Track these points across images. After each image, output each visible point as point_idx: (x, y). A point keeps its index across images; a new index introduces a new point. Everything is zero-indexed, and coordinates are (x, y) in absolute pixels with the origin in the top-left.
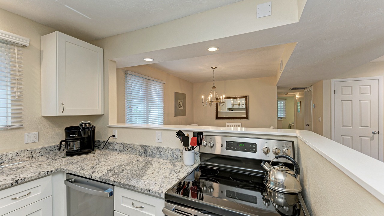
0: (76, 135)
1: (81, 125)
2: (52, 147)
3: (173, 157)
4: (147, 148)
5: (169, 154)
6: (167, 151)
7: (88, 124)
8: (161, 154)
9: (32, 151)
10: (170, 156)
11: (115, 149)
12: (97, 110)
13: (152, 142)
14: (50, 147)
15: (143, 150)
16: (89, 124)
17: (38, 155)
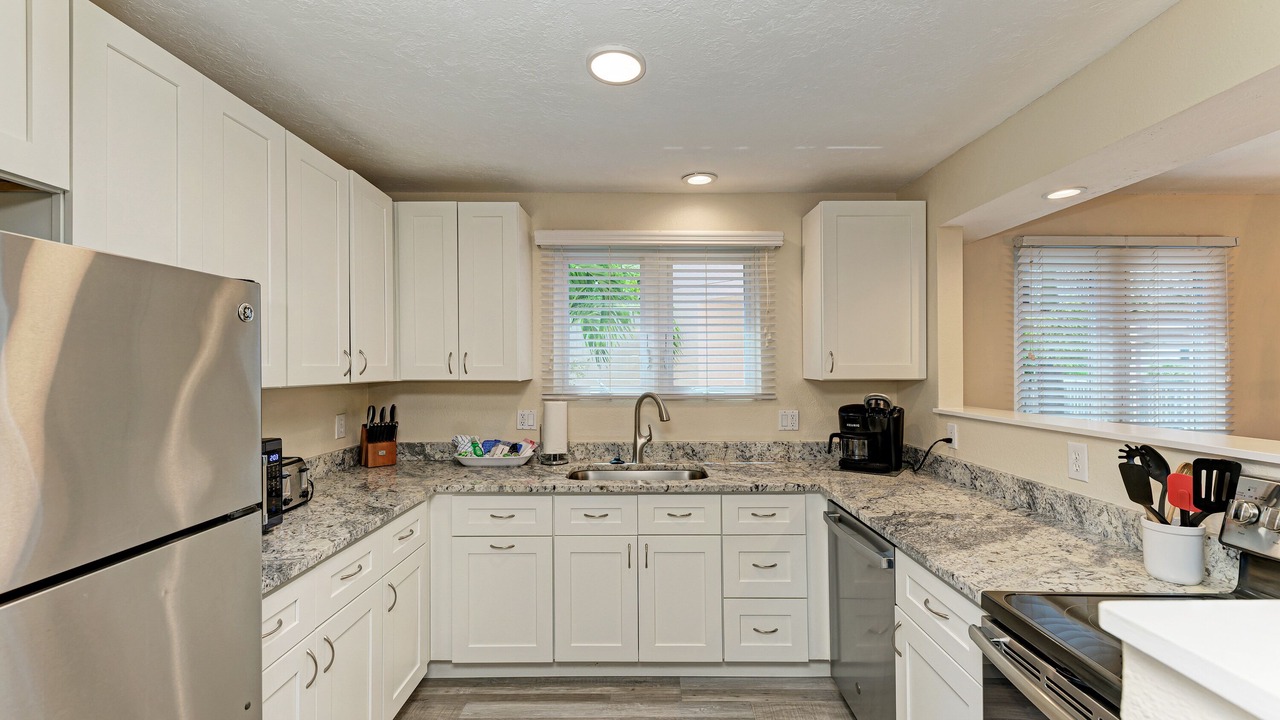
0: (858, 426)
1: (868, 402)
2: (821, 445)
3: (1126, 542)
4: (1037, 493)
5: (1110, 529)
6: (1105, 517)
7: (882, 402)
8: (1081, 522)
9: (788, 446)
10: (1114, 536)
11: (950, 477)
12: (910, 368)
13: (1054, 478)
14: (818, 444)
15: (1024, 495)
16: (887, 403)
17: (798, 456)
